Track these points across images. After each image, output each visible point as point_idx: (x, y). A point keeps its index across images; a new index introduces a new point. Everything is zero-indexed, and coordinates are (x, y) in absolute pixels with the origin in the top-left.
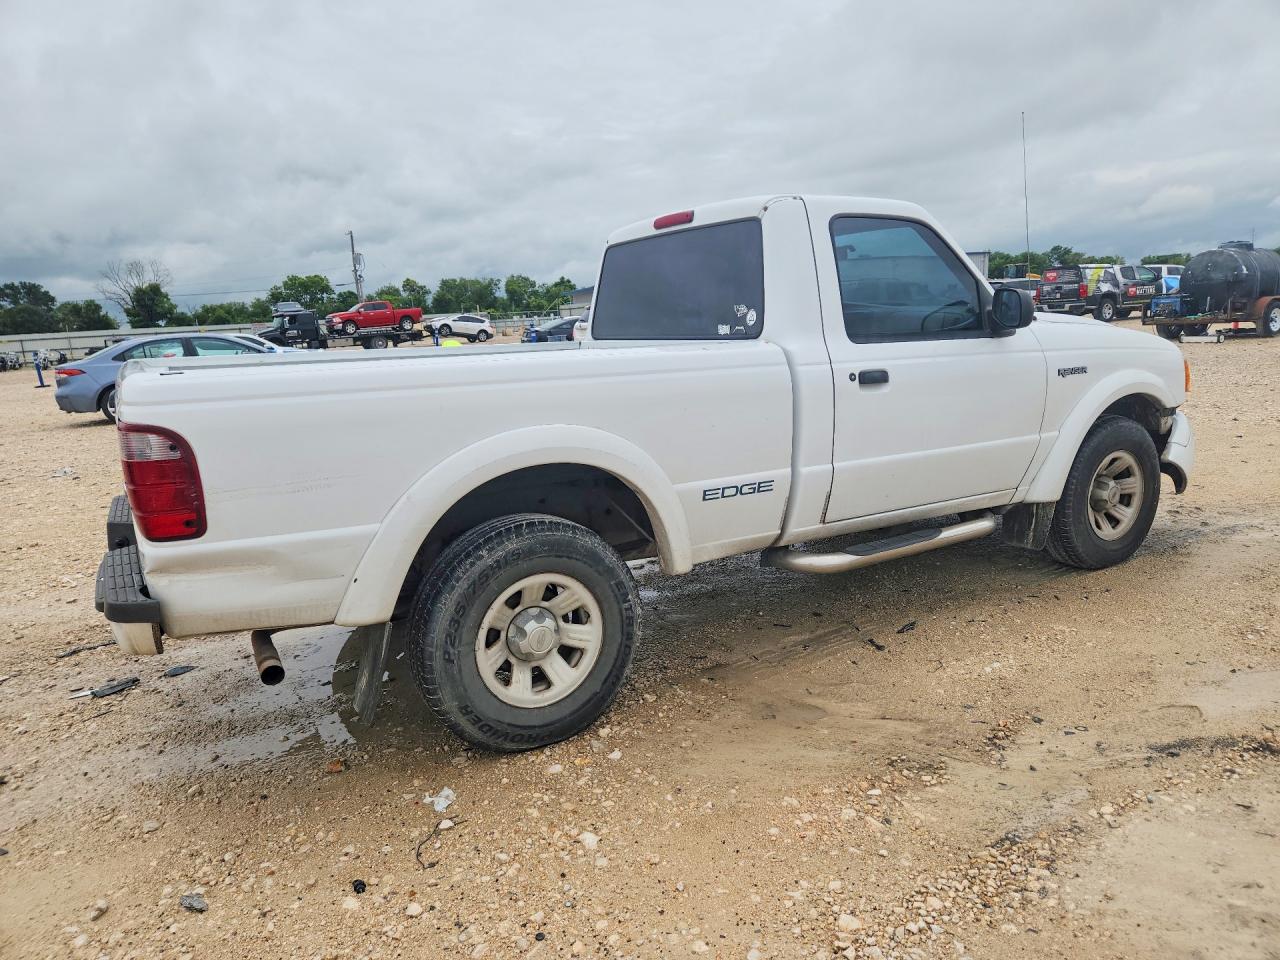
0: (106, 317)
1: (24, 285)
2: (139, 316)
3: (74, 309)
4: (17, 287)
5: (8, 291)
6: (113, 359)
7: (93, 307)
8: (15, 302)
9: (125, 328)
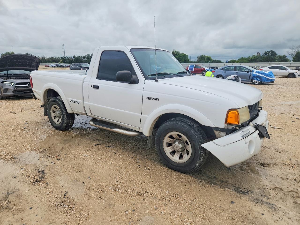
0: (287, 59)
1: (271, 51)
2: (295, 59)
3: (280, 57)
4: (270, 52)
5: (267, 53)
6: (221, 70)
7: (285, 56)
8: (268, 55)
9: (292, 62)
